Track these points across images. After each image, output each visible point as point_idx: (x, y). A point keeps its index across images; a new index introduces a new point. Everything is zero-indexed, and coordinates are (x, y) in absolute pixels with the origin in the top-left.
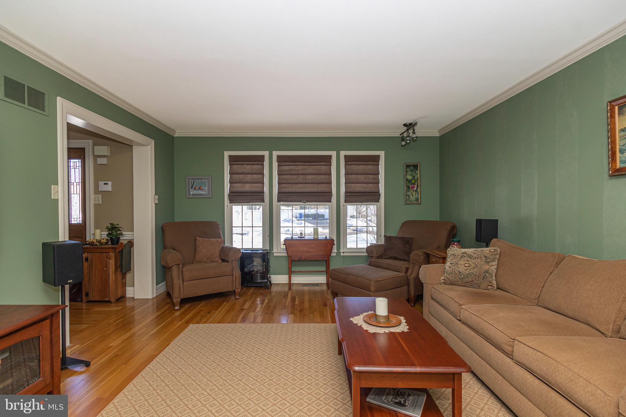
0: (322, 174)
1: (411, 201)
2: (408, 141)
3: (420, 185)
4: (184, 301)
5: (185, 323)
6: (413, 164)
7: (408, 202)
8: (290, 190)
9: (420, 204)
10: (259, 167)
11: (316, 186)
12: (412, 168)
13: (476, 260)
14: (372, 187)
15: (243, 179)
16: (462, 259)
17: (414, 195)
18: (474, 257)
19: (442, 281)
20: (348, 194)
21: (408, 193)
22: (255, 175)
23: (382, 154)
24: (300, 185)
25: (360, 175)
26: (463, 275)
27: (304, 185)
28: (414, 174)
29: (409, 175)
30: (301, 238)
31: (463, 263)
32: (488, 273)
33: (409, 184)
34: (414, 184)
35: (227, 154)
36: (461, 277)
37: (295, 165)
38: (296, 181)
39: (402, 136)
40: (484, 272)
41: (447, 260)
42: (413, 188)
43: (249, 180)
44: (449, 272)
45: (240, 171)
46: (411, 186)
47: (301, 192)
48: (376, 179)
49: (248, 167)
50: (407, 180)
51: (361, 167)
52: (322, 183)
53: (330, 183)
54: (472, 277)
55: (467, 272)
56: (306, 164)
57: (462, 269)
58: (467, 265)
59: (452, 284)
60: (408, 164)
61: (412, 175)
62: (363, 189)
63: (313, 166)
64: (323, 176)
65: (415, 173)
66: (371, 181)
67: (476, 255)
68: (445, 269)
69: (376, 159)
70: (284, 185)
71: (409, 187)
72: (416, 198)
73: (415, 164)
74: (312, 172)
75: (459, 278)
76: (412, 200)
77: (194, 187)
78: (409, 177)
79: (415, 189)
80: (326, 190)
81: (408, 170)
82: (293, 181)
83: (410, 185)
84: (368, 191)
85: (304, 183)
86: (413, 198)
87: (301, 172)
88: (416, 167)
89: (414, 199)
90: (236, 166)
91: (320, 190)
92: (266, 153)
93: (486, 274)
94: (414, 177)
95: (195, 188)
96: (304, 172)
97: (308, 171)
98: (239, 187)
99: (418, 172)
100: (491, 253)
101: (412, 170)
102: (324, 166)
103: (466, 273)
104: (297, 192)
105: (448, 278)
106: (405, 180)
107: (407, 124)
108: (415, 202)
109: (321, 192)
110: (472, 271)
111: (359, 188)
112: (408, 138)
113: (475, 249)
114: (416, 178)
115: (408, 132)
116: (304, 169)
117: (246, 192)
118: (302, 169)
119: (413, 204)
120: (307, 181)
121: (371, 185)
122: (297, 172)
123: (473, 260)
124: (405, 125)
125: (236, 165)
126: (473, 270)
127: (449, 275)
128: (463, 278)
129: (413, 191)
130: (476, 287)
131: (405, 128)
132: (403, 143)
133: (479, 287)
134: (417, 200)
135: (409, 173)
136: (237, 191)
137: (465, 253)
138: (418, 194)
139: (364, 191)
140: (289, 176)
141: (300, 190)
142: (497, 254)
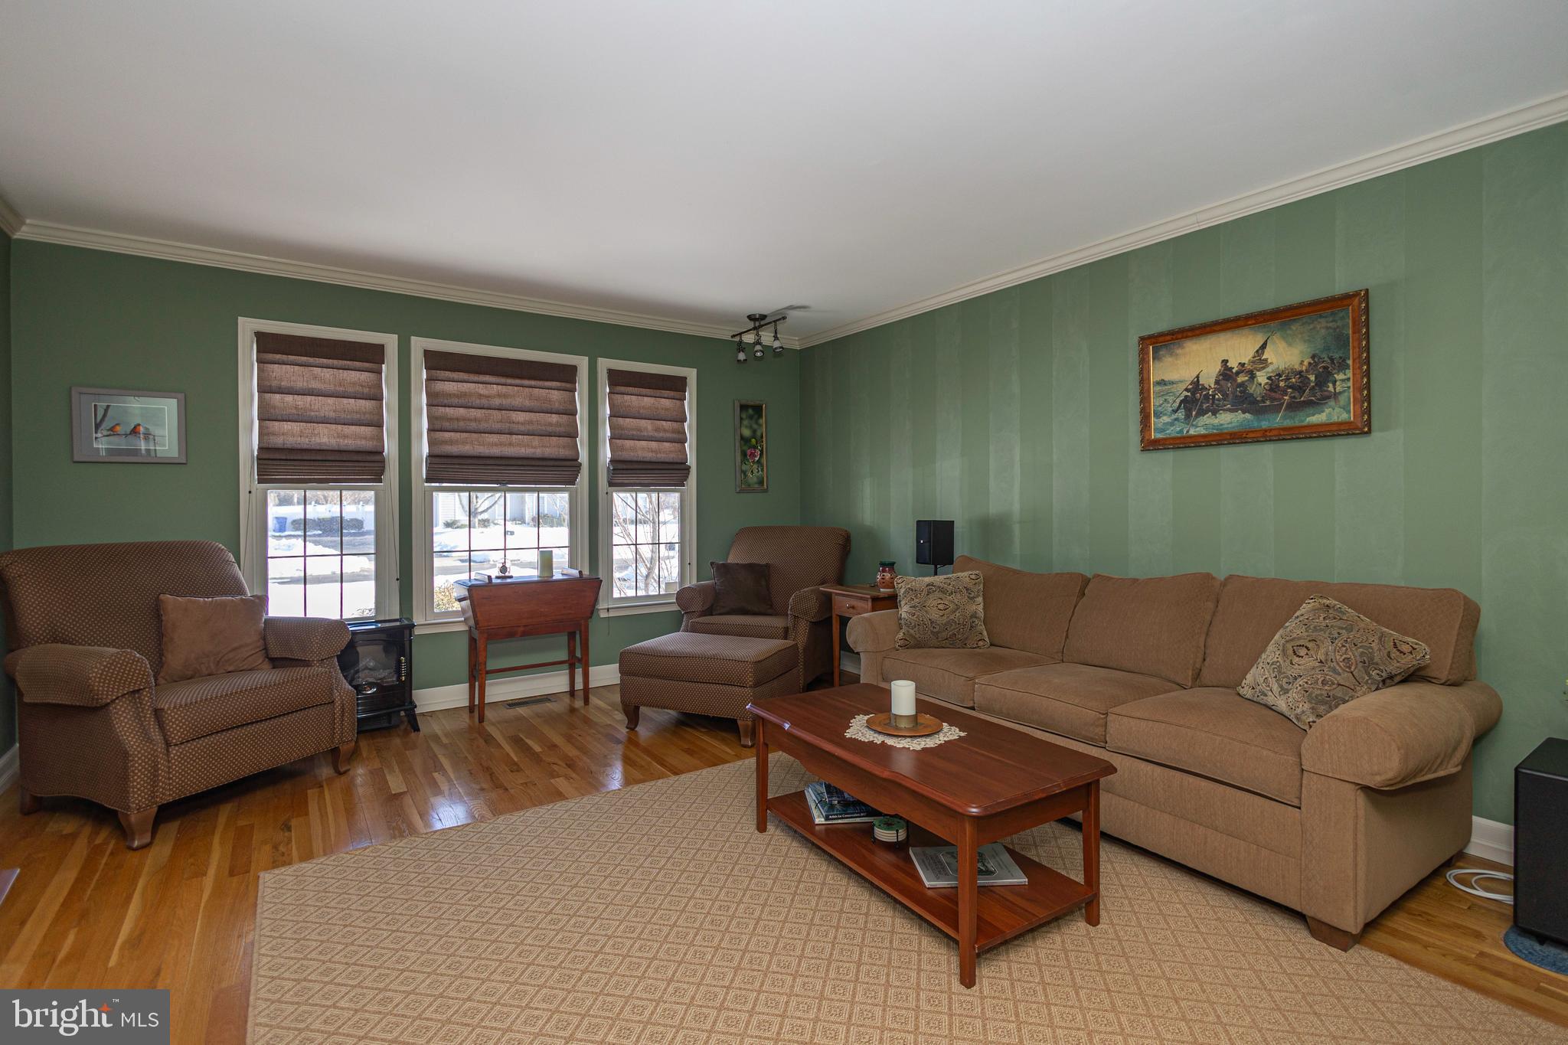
0: (554, 410)
1: (749, 485)
2: (759, 354)
3: (766, 448)
4: (167, 813)
5: (232, 874)
6: (752, 403)
7: (745, 488)
8: (466, 449)
9: (766, 491)
10: (365, 377)
11: (536, 440)
12: (750, 411)
13: (953, 596)
14: (670, 452)
15: (311, 410)
16: (930, 596)
17: (755, 471)
18: (950, 592)
19: (901, 643)
20: (620, 466)
21: (744, 467)
22: (352, 401)
23: (691, 374)
24: (494, 438)
25: (643, 421)
26: (938, 627)
27: (504, 438)
28: (755, 426)
29: (746, 427)
30: (504, 581)
31: (935, 603)
32: (976, 617)
33: (745, 448)
34: (755, 447)
35: (247, 327)
36: (935, 630)
37: (478, 383)
38: (484, 426)
39: (737, 339)
40: (971, 617)
41: (900, 601)
42: (753, 455)
43: (332, 415)
44: (913, 624)
45: (300, 384)
46: (749, 452)
47: (496, 455)
48: (679, 432)
49: (327, 374)
50: (742, 438)
51: (647, 401)
52: (553, 434)
53: (573, 435)
54: (952, 628)
55: (945, 619)
56: (509, 381)
57: (934, 615)
58: (940, 607)
59: (919, 645)
60: (744, 402)
61: (751, 427)
62: (650, 455)
63: (527, 389)
64: (554, 415)
65: (757, 423)
66: (669, 435)
67: (950, 587)
68: (901, 619)
69: (677, 385)
70: (447, 435)
71: (744, 454)
72: (758, 477)
73: (757, 403)
74: (527, 403)
75: (932, 632)
76: (750, 481)
77: (107, 424)
78: (747, 433)
79: (757, 459)
80: (563, 453)
81: (744, 416)
82: (473, 425)
83: (748, 446)
84: (662, 460)
85: (507, 431)
86: (752, 478)
87: (497, 402)
88: (758, 409)
89: (755, 480)
90: (284, 366)
91: (549, 452)
92: (390, 341)
93: (974, 619)
94: (754, 432)
95: (112, 429)
96: (505, 402)
97: (517, 402)
98: (291, 434)
99: (763, 421)
100: (974, 582)
101: (751, 417)
102: (556, 392)
103: (944, 622)
104: (487, 455)
105: (911, 635)
106: (738, 438)
107: (754, 315)
108: (756, 486)
109: (551, 456)
110: (952, 617)
111: (643, 450)
112: (758, 347)
113: (945, 576)
114: (759, 433)
115: (758, 335)
116: (505, 396)
117: (320, 450)
118: (498, 395)
119: (753, 491)
120: (515, 427)
121: (667, 445)
122: (484, 402)
123: (950, 596)
124: (750, 317)
125: (284, 363)
126: (954, 615)
127: (912, 629)
128: (938, 632)
129: (753, 462)
130: (959, 646)
131: (751, 325)
132: (742, 356)
133: (965, 644)
134: (761, 482)
135: (746, 422)
136: (289, 446)
137: (932, 584)
138: (762, 470)
139: (654, 460)
140: (462, 411)
141: (496, 451)
142: (979, 583)
